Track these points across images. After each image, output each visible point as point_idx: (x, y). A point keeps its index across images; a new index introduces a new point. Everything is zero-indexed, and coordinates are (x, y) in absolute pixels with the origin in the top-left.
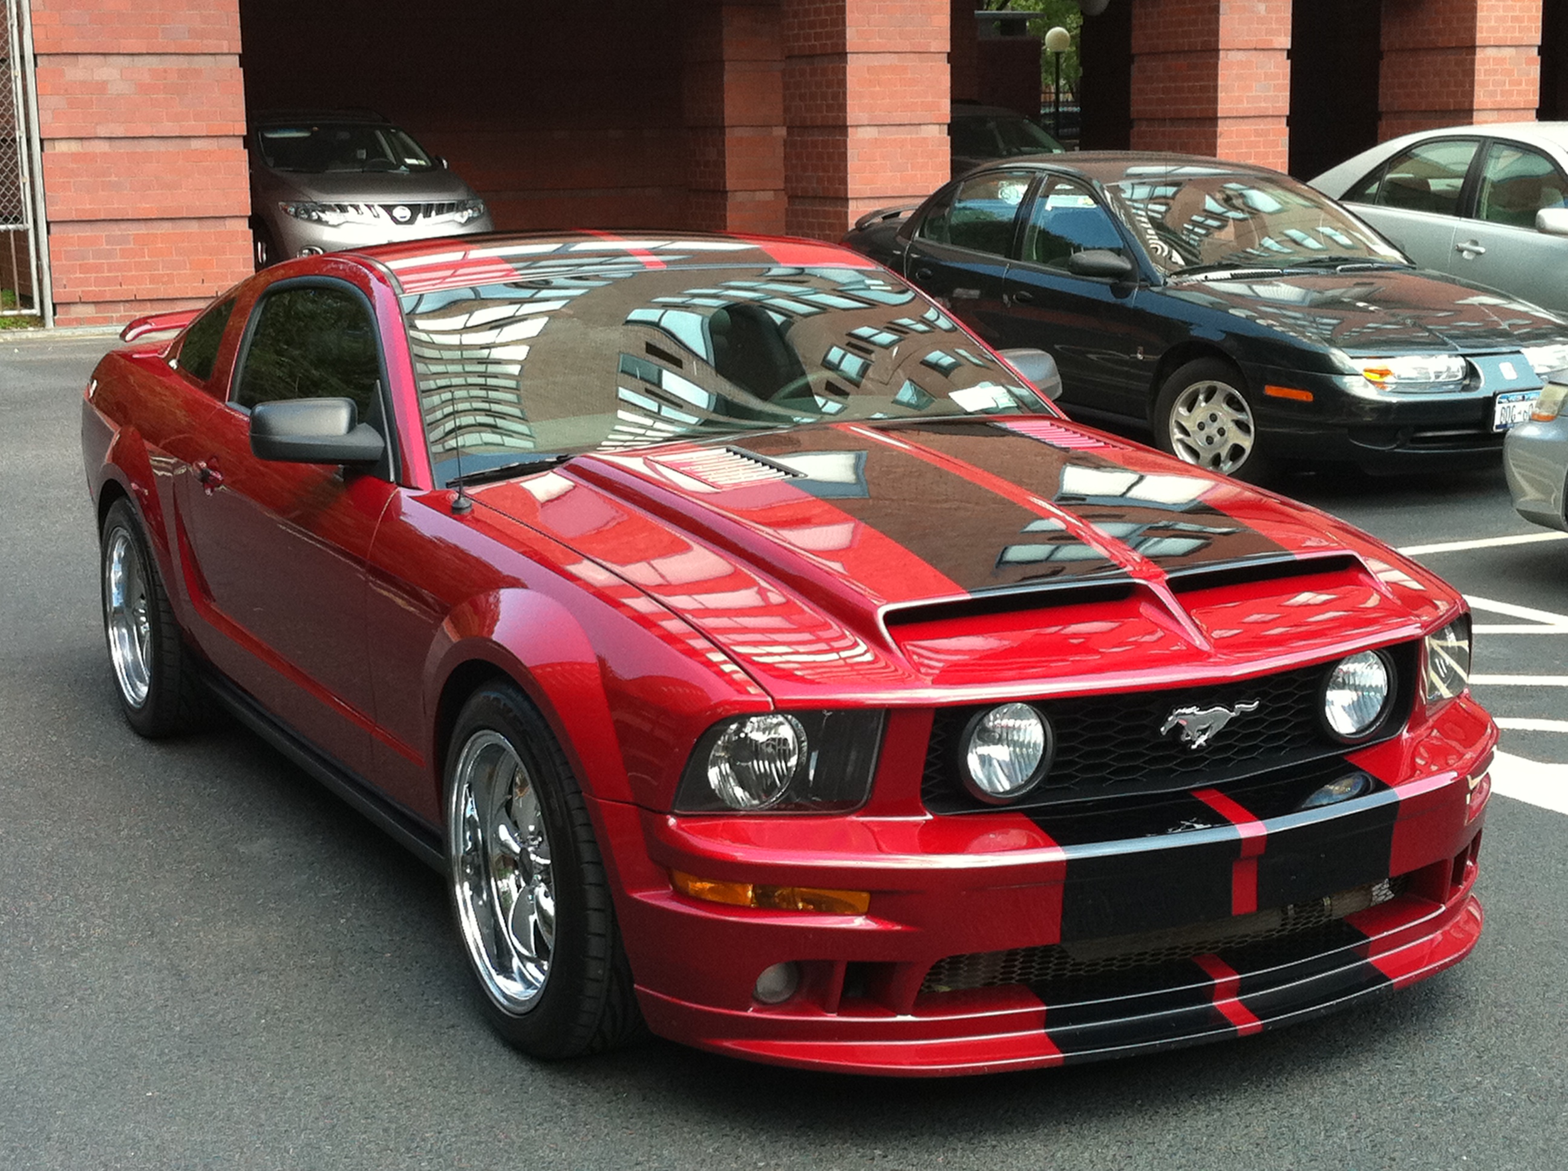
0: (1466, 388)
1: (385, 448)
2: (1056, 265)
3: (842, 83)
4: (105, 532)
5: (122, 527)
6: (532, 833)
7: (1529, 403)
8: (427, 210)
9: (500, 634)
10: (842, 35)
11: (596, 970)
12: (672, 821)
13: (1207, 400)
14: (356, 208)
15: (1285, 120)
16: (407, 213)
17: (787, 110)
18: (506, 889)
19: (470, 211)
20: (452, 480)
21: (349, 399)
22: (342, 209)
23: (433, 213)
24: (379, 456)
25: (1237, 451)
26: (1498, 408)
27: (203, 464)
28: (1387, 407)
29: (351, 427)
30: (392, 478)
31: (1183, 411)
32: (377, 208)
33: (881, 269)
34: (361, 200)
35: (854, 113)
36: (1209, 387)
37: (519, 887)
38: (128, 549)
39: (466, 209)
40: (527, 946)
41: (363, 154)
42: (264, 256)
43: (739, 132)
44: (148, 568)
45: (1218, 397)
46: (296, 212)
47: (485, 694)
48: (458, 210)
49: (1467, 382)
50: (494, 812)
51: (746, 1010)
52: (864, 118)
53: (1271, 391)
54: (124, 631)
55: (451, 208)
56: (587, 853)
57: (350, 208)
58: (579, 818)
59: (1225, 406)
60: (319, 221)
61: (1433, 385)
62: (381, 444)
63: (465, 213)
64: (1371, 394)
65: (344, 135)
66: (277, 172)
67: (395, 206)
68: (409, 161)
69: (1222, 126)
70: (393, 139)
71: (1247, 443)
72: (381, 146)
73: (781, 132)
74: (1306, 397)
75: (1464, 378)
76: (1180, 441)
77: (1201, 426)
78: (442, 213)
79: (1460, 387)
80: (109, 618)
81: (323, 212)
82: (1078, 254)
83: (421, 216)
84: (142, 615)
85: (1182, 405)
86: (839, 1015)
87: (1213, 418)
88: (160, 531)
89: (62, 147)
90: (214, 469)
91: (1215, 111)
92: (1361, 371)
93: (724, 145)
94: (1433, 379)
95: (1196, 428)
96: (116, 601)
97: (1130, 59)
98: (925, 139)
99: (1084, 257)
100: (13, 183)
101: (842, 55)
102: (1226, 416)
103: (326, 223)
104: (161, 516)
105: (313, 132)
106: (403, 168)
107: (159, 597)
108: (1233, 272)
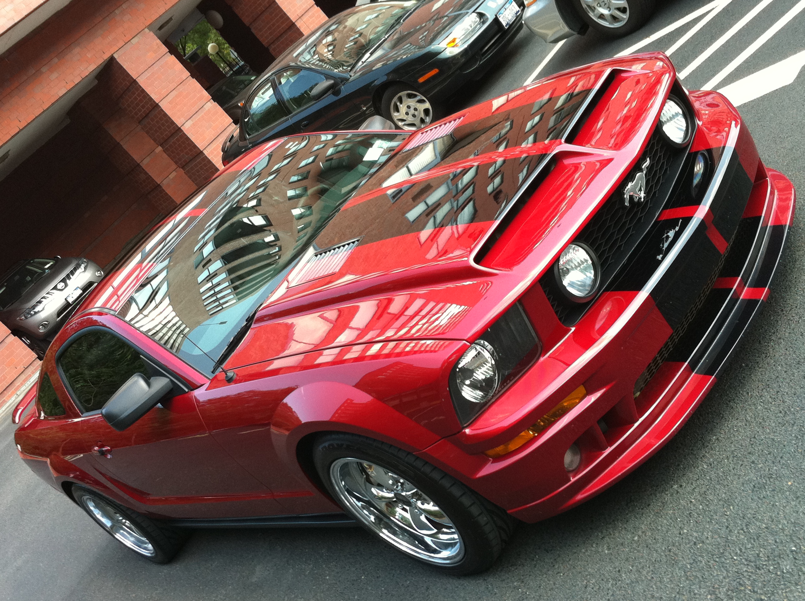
0: (484, 23)
1: (171, 380)
2: (306, 103)
3: (165, 115)
4: (79, 503)
5: (85, 495)
6: (393, 484)
7: (508, 9)
8: (68, 277)
9: (304, 417)
10: (151, 99)
11: (483, 519)
12: (467, 431)
13: (401, 103)
14: (44, 298)
15: (315, 6)
16: (62, 284)
17: (155, 140)
18: (401, 516)
19: (82, 265)
20: (213, 369)
21: (135, 374)
22: (40, 302)
23: (71, 276)
24: (171, 386)
25: (426, 111)
26: (501, 19)
27: (96, 448)
28: (465, 51)
29: (149, 384)
30: (187, 390)
31: (396, 114)
32: (52, 291)
33: (286, 138)
34: (43, 294)
35: (178, 122)
36: (398, 98)
37: (406, 510)
38: (94, 501)
39: (81, 265)
40: (430, 529)
41: (29, 278)
42: (28, 341)
43: (146, 162)
44: (110, 503)
45: (404, 99)
46: (25, 317)
47: (320, 448)
48: (78, 269)
49: (482, 20)
50: (364, 488)
51: (570, 480)
52: (183, 120)
53: (421, 80)
54: (122, 531)
55: (75, 269)
56: (436, 475)
57: (42, 300)
58: (419, 464)
59: (409, 100)
60: (36, 313)
61: (473, 30)
62: (168, 380)
63: (81, 267)
64: (456, 51)
65: (17, 277)
66: (5, 310)
67: (56, 285)
68: (47, 267)
69: (298, 24)
70: (34, 264)
71: (427, 105)
72: (32, 270)
73: (160, 148)
74: (435, 71)
75: (480, 20)
76: (405, 125)
77: (407, 114)
78: (74, 274)
79: (481, 24)
80: (110, 532)
81: (34, 309)
82: (312, 92)
83: (68, 281)
84: (122, 520)
85: (394, 112)
86: (611, 446)
87: (409, 107)
88: (97, 483)
90: (103, 446)
91: (291, 21)
92: (446, 47)
93: (144, 170)
94: (471, 29)
95: (406, 116)
96: (108, 523)
97: (249, 29)
98: (209, 109)
99: (315, 92)
101: (157, 106)
102: (412, 102)
103: (39, 312)
104: (93, 477)
105: (6, 286)
106: (47, 271)
107: (125, 510)
108: (370, 51)
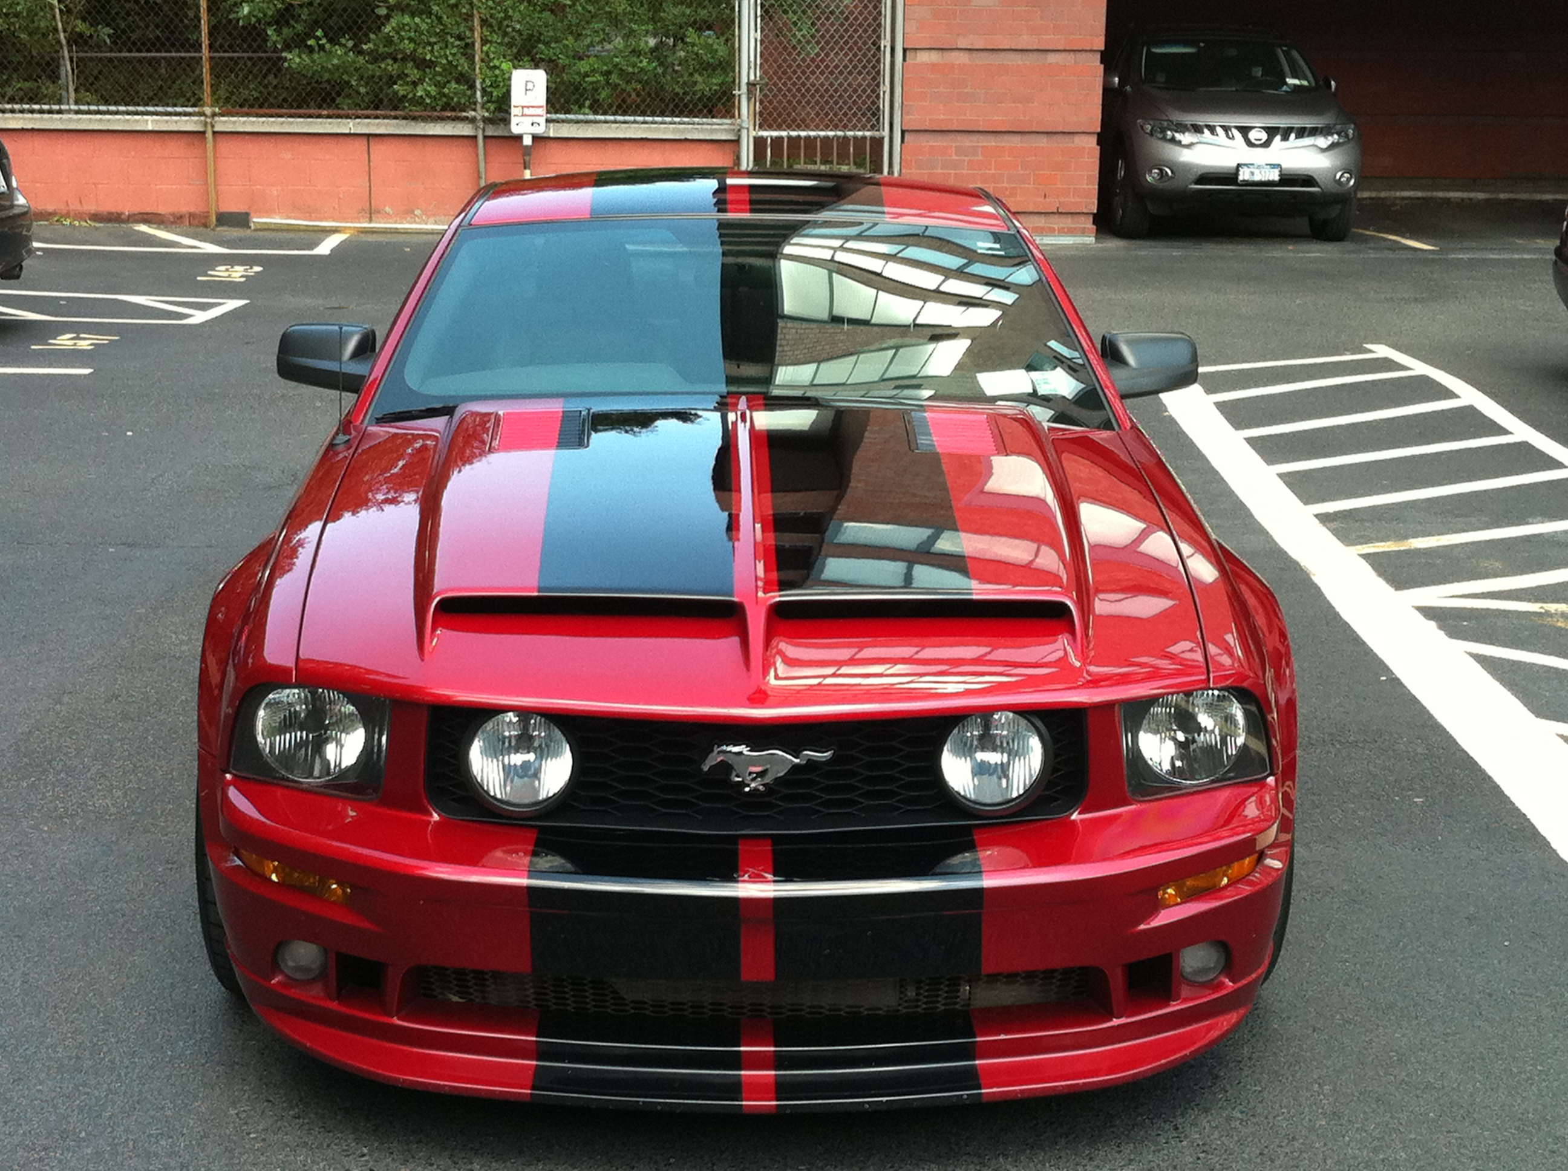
8: (1287, 132)
12: (228, 778)
14: (1211, 128)
16: (1264, 136)
19: (1336, 136)
22: (1197, 129)
23: (1293, 136)
32: (1232, 129)
34: (1216, 120)
39: (1332, 134)
42: (1123, 173)
46: (1151, 131)
48: (1321, 135)
55: (1314, 132)
57: (1206, 129)
60: (1173, 140)
63: (1329, 138)
65: (1232, 52)
67: (1252, 128)
68: (1291, 81)
78: (1302, 137)
81: (1179, 131)
83: (1278, 138)
86: (339, 1004)
89: (923, 57)
100: (873, 91)
103: (1179, 143)
105: (1199, 48)
106: (1280, 88)
